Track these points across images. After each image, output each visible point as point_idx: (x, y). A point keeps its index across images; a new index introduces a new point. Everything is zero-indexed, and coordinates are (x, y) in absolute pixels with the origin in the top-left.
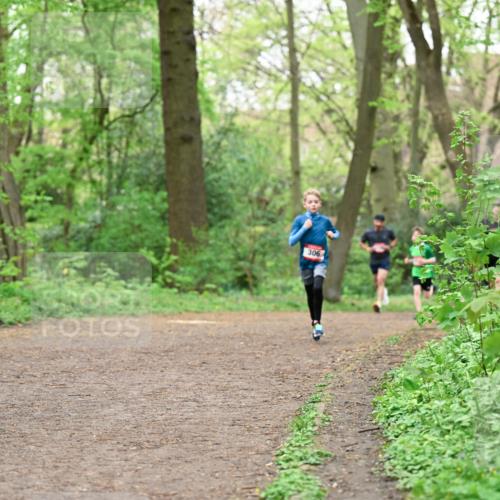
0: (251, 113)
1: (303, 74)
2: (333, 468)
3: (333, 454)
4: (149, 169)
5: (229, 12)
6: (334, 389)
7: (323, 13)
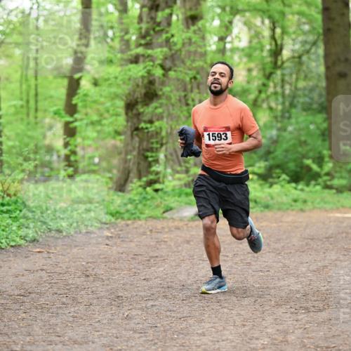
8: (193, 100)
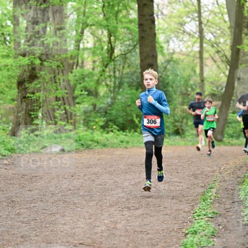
0: (181, 53)
1: (206, 34)
2: (220, 220)
3: (220, 213)
4: (133, 79)
5: (171, 5)
6: (220, 182)
7: (214, 5)
8: (59, 80)
